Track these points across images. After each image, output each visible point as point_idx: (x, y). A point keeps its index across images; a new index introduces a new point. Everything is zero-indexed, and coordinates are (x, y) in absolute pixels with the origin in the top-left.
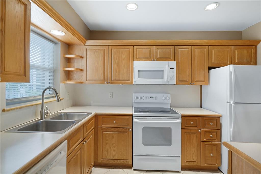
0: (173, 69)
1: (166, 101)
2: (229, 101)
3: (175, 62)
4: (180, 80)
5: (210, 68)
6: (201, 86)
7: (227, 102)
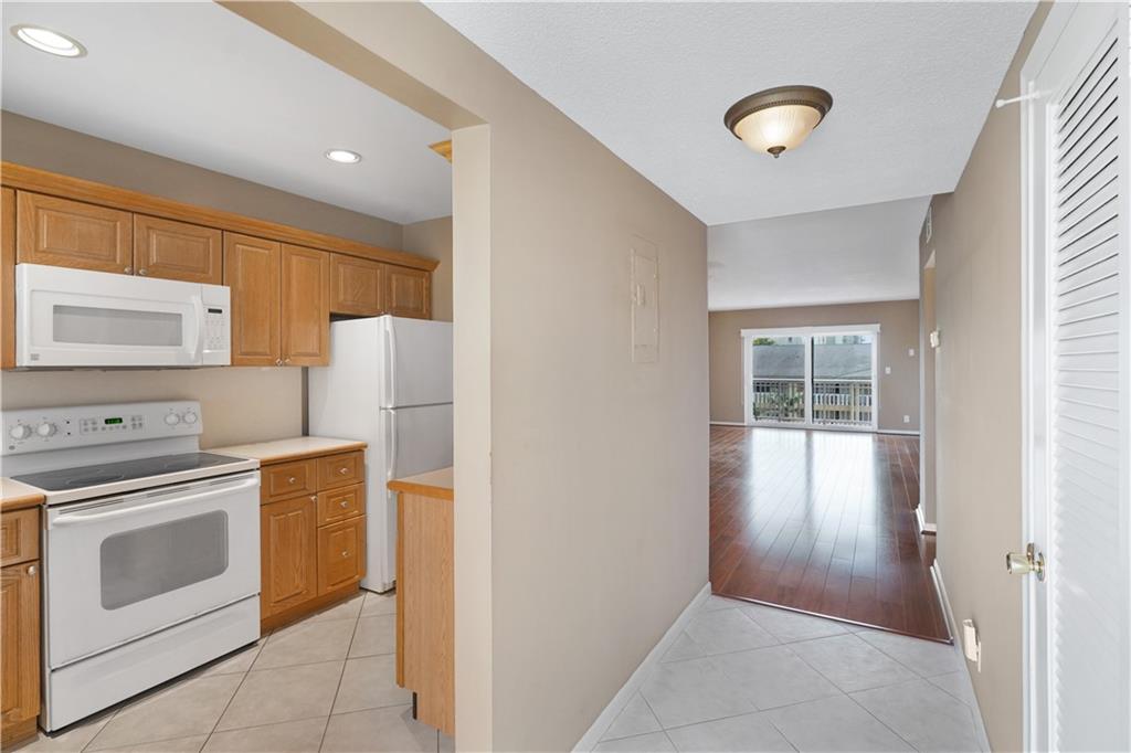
0: (220, 311)
1: (181, 430)
2: (383, 406)
3: (228, 289)
4: (243, 350)
5: (335, 317)
6: (305, 371)
7: (381, 409)
